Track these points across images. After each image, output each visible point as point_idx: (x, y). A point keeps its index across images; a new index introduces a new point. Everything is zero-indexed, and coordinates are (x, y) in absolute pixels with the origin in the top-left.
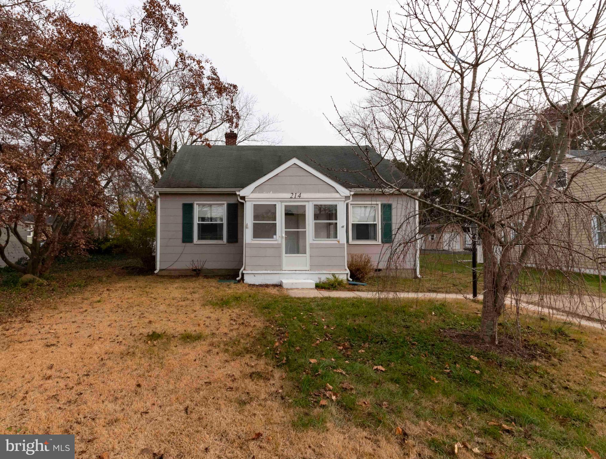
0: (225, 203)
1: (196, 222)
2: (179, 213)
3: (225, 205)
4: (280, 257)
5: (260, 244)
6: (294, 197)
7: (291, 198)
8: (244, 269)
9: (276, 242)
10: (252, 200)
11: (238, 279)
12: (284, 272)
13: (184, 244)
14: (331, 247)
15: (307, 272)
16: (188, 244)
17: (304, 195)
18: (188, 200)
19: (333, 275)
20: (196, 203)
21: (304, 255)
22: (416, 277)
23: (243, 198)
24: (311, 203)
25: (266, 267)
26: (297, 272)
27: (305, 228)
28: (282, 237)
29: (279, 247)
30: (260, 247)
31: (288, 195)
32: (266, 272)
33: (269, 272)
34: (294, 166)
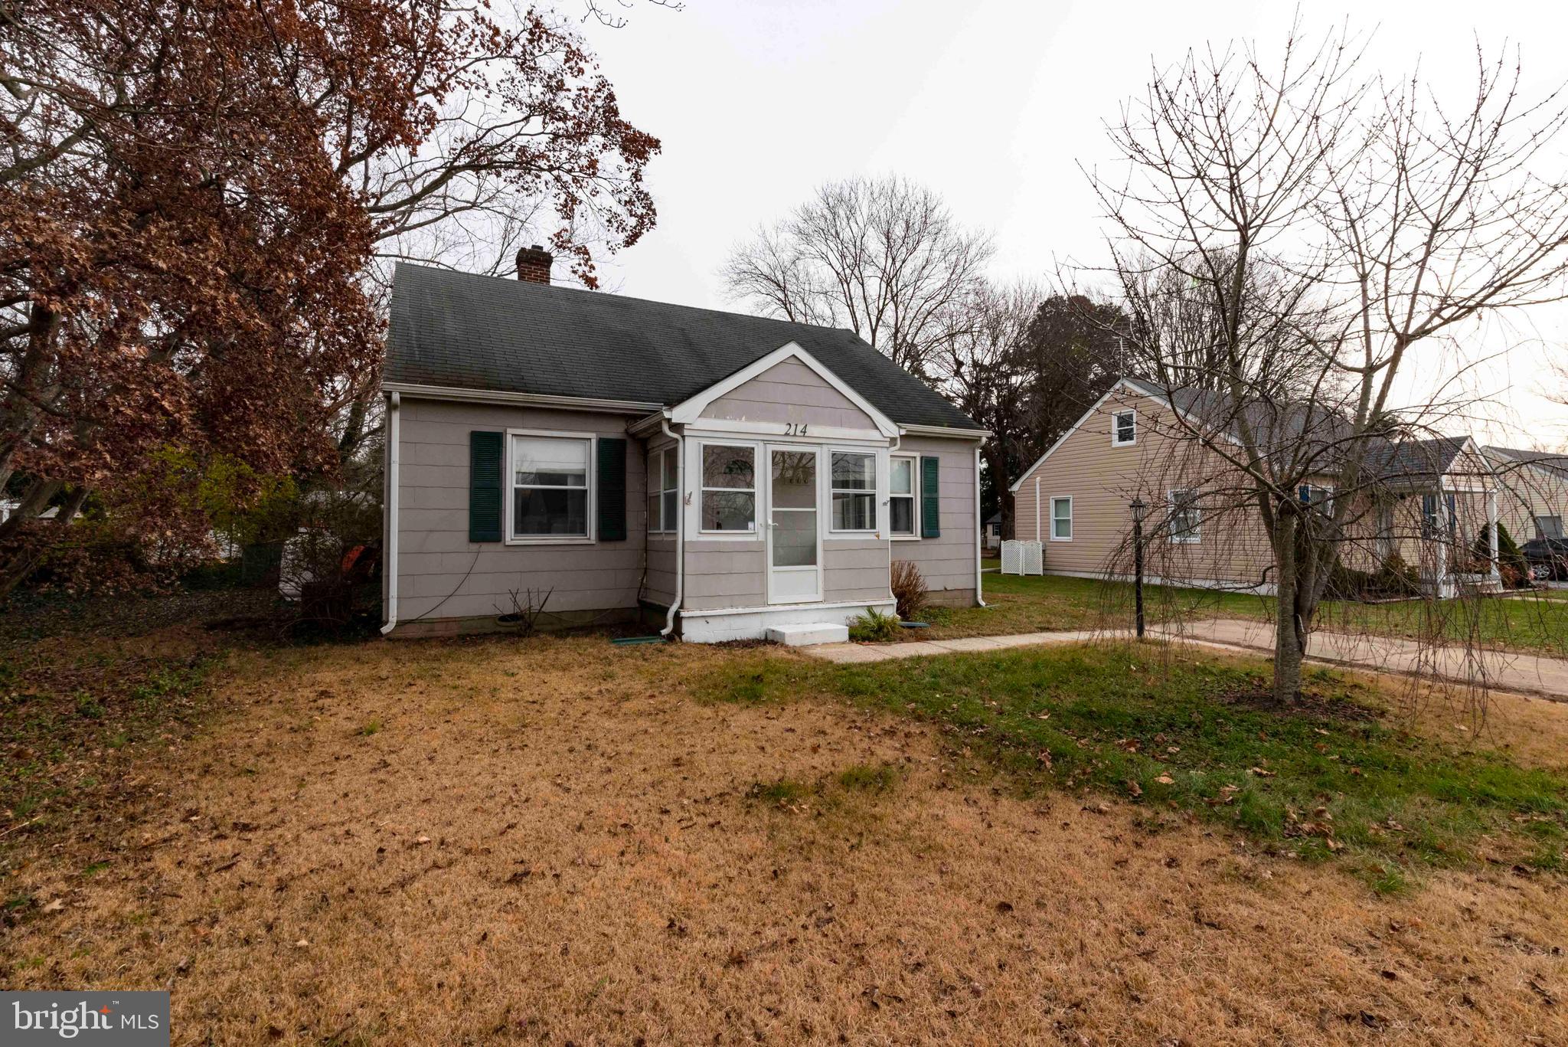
0: (593, 436)
1: (511, 484)
2: (462, 458)
3: (594, 442)
4: (763, 572)
5: (719, 543)
6: (792, 432)
7: (787, 434)
8: (682, 607)
9: (753, 539)
10: (701, 433)
11: (664, 632)
12: (771, 609)
13: (475, 547)
14: (866, 547)
15: (820, 606)
16: (486, 547)
17: (814, 431)
18: (487, 424)
19: (869, 608)
20: (510, 431)
21: (812, 567)
22: (978, 605)
23: (677, 427)
24: (825, 448)
25: (732, 599)
26: (801, 607)
27: (814, 506)
28: (767, 526)
29: (758, 550)
30: (718, 550)
31: (780, 428)
32: (734, 611)
33: (740, 610)
34: (793, 361)
